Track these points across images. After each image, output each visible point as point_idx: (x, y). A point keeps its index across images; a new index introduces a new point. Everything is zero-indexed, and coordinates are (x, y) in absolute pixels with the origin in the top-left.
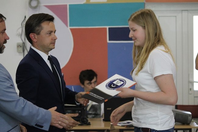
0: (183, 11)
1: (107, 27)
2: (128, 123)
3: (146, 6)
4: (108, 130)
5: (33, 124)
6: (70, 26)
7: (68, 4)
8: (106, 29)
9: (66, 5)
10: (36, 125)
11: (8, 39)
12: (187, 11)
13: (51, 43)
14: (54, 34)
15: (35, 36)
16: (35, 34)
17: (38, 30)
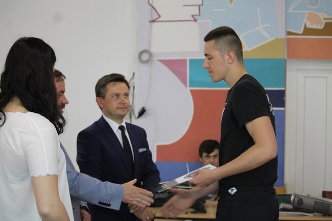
5: (96, 202)
6: (190, 86)
7: (188, 59)
10: (100, 203)
11: (67, 103)
13: (118, 108)
14: (122, 96)
15: (101, 101)
16: (101, 98)
17: (103, 93)
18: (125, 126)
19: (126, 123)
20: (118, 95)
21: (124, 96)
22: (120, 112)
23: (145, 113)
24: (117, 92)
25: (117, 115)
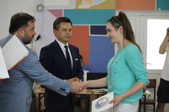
0: (141, 16)
1: (90, 25)
2: (103, 90)
3: (116, 11)
4: (89, 95)
7: (63, 9)
8: (89, 26)
9: (62, 10)
12: (143, 16)
13: (65, 37)
14: (68, 30)
15: (56, 31)
16: (56, 30)
17: (57, 28)
18: (68, 46)
19: (69, 45)
20: (66, 30)
21: (69, 30)
22: (66, 39)
23: (40, 38)
24: (66, 28)
25: (64, 40)
